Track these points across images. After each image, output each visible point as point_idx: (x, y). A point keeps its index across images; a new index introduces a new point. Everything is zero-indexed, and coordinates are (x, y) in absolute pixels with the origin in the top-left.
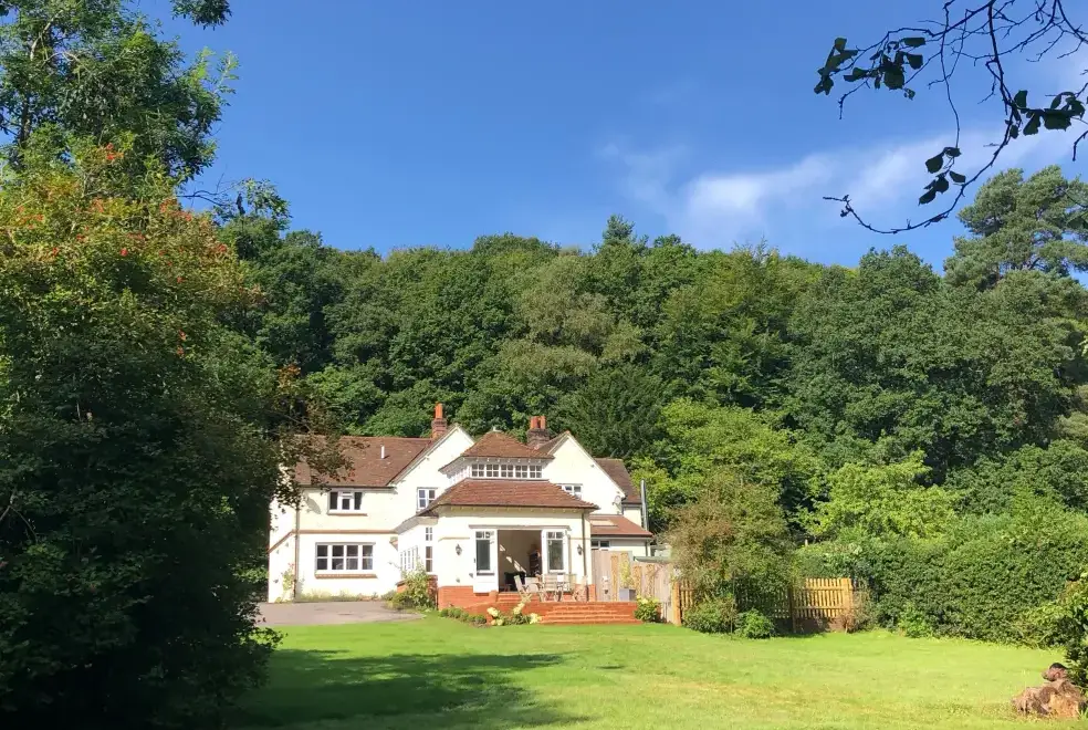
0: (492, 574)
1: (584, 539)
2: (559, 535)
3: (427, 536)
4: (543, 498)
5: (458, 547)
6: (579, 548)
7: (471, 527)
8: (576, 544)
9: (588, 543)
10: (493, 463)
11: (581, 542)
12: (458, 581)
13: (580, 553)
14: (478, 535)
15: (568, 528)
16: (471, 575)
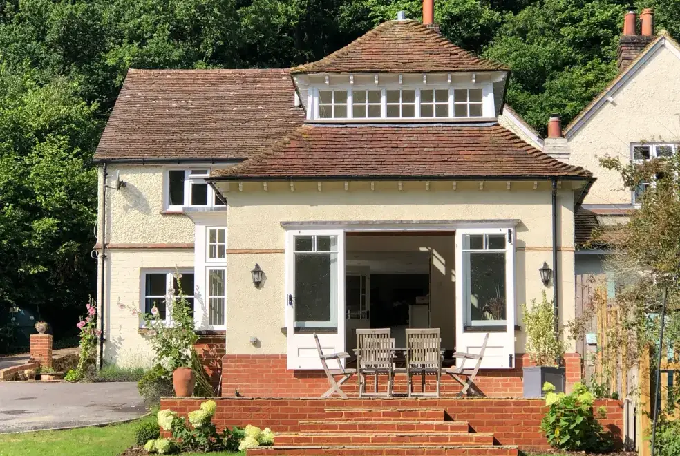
0: (333, 330)
1: (557, 249)
2: (497, 241)
3: (212, 248)
4: (469, 160)
5: (257, 271)
6: (545, 269)
7: (286, 225)
8: (536, 261)
9: (568, 260)
10: (367, 88)
11: (549, 258)
12: (256, 343)
13: (546, 282)
14: (302, 243)
15: (519, 225)
16: (284, 331)
